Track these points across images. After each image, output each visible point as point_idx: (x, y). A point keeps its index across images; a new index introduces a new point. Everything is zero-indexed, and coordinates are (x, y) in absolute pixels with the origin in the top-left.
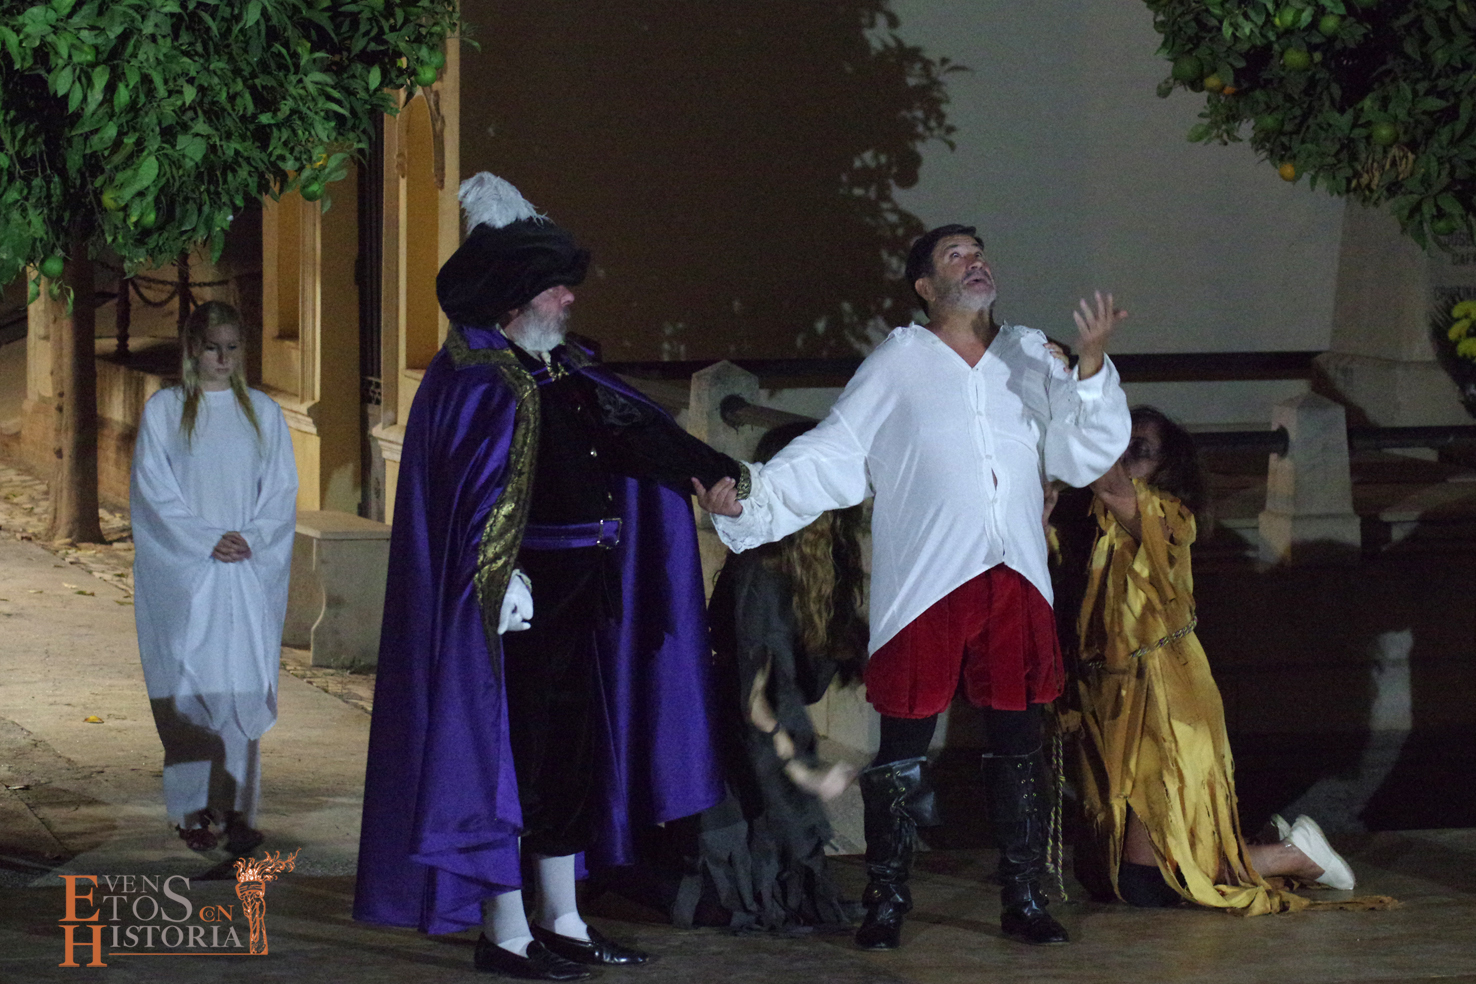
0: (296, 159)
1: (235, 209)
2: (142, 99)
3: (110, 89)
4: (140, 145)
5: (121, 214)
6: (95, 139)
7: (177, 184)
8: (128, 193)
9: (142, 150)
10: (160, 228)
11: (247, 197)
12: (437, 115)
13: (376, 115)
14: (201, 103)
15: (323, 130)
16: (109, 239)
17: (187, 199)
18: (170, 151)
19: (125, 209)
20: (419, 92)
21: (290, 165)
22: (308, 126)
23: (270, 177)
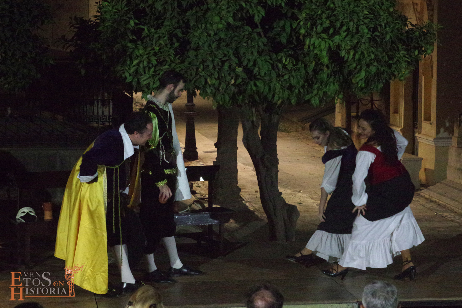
0: (398, 71)
1: (383, 83)
2: (362, 58)
3: (354, 55)
4: (361, 68)
5: (356, 84)
6: (351, 66)
7: (370, 77)
8: (358, 79)
9: (362, 69)
10: (366, 87)
11: (386, 80)
12: (431, 61)
13: (417, 61)
14: (375, 59)
15: (404, 65)
16: (354, 90)
17: (372, 81)
18: (368, 70)
19: (357, 83)
20: (427, 56)
21: (396, 73)
22: (401, 64)
23: (391, 75)
